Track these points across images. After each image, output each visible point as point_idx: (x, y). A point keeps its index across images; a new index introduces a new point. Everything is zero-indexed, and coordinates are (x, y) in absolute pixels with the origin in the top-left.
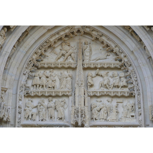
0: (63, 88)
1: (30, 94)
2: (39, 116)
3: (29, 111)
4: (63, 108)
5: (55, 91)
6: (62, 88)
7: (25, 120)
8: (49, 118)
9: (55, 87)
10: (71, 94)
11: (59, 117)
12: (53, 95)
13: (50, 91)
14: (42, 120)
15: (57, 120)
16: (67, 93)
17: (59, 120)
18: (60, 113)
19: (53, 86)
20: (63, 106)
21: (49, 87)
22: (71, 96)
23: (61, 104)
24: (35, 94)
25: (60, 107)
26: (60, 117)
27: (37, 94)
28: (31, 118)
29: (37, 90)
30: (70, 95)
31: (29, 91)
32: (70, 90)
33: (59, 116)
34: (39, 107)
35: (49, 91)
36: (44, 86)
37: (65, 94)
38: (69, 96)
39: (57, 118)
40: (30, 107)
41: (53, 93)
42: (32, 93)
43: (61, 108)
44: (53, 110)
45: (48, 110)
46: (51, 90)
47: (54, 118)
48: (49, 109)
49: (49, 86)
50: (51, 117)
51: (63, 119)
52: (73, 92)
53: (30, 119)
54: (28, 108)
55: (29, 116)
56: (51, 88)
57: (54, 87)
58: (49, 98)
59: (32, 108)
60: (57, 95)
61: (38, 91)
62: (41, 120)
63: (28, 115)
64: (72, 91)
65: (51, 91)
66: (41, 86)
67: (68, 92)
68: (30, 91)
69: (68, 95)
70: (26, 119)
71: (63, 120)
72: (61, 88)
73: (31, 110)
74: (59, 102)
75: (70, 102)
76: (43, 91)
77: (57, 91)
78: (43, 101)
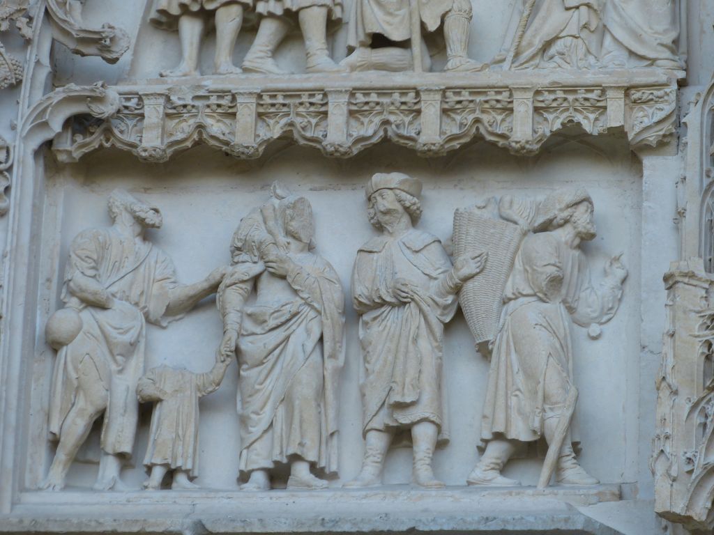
0: (558, 46)
1: (126, 134)
2: (243, 421)
3: (101, 351)
4: (555, 308)
5: (457, 90)
6: (548, 45)
7: (58, 474)
8: (378, 442)
9: (454, 34)
10: (667, 127)
11: (499, 436)
12: (423, 139)
13: (383, 91)
14: (278, 476)
15: (478, 474)
16: (615, 116)
17: (504, 468)
18: (520, 380)
19: (432, 26)
20: (556, 282)
21: (378, 41)
22: (662, 144)
23: (528, 261)
24: (183, 130)
25: (518, 295)
26: (521, 432)
27: (216, 127)
28: (127, 448)
29: (210, 83)
30: (652, 137)
31: (113, 93)
32: (659, 75)
33: (501, 416)
34: (232, 298)
35: (366, 91)
36: (314, 24)
37: (590, 124)
38: (647, 148)
39: (481, 450)
40: (117, 305)
41: (431, 109)
42: (153, 112)
43: (530, 311)
44: (425, 344)
45: (364, 346)
46: (399, 79)
47: (441, 445)
48: (375, 329)
49: (380, 22)
50: (400, 437)
51: (560, 457)
52: (690, 93)
53: (121, 456)
54: (87, 315)
55: (98, 423)
56: (405, 44)
57: (435, 40)
58: (379, 178)
59: (151, 322)
60: (478, 138)
61: (221, 94)
62: (259, 478)
63: (91, 410)
64: (682, 84)
65: (404, 90)
66: (268, 32)
67: (627, 90)
68: (127, 96)
69: (619, 133)
70: (62, 455)
71: (558, 469)
72: (538, 43)
73: (128, 338)
74: (511, 233)
75: (659, 228)
76: (290, 94)
77: (476, 90)
78: (294, 225)
